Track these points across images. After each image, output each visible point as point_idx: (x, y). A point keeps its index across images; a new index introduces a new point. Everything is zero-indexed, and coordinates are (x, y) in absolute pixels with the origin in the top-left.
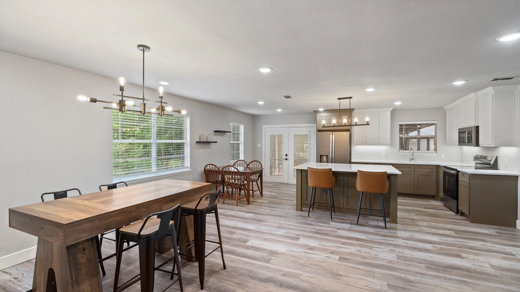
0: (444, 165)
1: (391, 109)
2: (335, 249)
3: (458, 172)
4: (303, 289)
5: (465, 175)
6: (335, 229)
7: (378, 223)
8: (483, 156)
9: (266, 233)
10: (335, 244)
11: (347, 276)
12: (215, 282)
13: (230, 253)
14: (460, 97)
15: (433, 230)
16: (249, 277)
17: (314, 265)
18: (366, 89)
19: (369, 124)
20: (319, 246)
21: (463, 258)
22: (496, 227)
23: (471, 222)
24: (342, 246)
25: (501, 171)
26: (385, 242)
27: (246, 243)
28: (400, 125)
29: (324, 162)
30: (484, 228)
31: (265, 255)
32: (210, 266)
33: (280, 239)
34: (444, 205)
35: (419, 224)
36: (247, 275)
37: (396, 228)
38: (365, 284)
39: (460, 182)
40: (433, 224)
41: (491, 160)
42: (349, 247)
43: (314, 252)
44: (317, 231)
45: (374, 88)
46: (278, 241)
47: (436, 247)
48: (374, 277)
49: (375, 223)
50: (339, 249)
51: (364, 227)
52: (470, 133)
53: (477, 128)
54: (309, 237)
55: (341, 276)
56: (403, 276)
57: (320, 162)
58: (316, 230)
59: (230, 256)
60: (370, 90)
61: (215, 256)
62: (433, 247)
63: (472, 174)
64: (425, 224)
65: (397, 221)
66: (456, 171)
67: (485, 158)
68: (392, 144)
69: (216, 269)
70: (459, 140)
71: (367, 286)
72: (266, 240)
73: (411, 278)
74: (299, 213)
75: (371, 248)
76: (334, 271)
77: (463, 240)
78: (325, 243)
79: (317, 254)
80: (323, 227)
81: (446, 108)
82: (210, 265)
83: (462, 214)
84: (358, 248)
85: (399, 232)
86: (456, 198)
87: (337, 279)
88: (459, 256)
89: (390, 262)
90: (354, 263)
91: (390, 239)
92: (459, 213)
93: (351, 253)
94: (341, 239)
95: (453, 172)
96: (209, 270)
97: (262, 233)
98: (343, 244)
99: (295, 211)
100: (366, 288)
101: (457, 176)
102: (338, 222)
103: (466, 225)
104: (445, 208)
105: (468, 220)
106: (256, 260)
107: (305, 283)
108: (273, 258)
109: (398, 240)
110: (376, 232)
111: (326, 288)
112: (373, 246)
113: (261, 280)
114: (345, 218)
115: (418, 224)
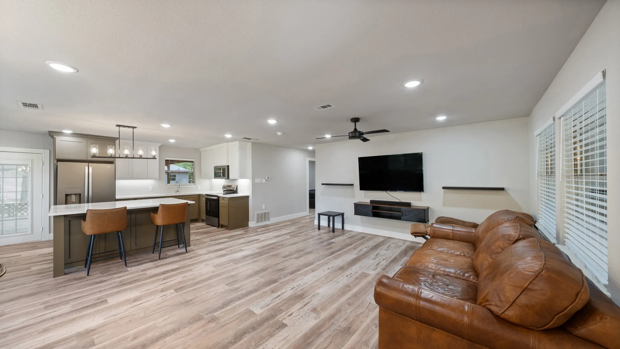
0: (206, 194)
1: (160, 144)
2: (162, 287)
3: (219, 197)
4: (172, 331)
5: (225, 199)
6: (139, 272)
7: (175, 252)
8: (228, 185)
9: (31, 325)
10: (157, 283)
11: (196, 297)
14: (216, 144)
15: (217, 242)
17: (159, 309)
18: (161, 124)
19: (156, 158)
20: (142, 293)
21: (243, 250)
22: (241, 229)
23: (230, 230)
24: (166, 281)
25: (240, 194)
26: (196, 262)
28: (166, 160)
29: (73, 203)
30: (238, 231)
31: (75, 342)
33: (74, 316)
34: (207, 224)
35: (205, 241)
37: (193, 250)
38: (214, 294)
39: (220, 205)
40: (213, 238)
41: (234, 188)
42: (173, 279)
43: (144, 301)
44: (121, 283)
45: (170, 125)
46: (74, 320)
47: (228, 251)
48: (214, 286)
49: (173, 252)
50: (165, 285)
51: (167, 259)
52: (224, 170)
53: (228, 166)
54: (117, 293)
55: (191, 300)
56: (228, 275)
57: (66, 204)
58: (119, 283)
60: (166, 126)
62: (226, 251)
63: (230, 198)
64: (207, 240)
65: (190, 244)
66: (217, 197)
67: (230, 186)
68: (160, 179)
70: (215, 174)
71: (216, 294)
72: (45, 331)
73: (233, 273)
74: (64, 278)
75: (191, 270)
76: (182, 301)
77: (235, 241)
78: (146, 288)
79: (149, 300)
80: (123, 277)
81: (200, 150)
83: (222, 226)
84: (181, 276)
85: (197, 251)
86: (217, 216)
87: (191, 304)
88: (242, 250)
89: (213, 272)
90: (190, 287)
91: (197, 258)
92: (220, 227)
93: (180, 282)
94: (157, 277)
95: (215, 198)
97: (23, 329)
98: (164, 279)
99: (53, 279)
100: (217, 295)
101: (218, 200)
102: (136, 266)
103: (229, 233)
104: (208, 226)
105: (228, 229)
107: (168, 326)
108: (95, 337)
109: (202, 256)
110: (181, 259)
111: (191, 315)
112: (191, 268)
114: (140, 259)
115: (203, 241)
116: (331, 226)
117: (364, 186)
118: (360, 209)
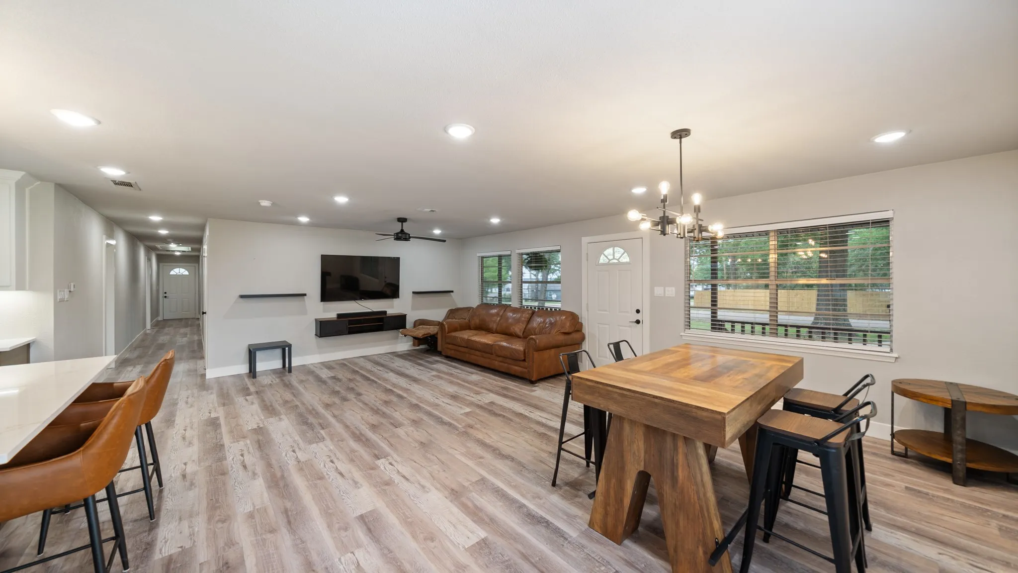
12: (571, 471)
13: (533, 516)
16: (525, 466)
27: (484, 541)
31: (472, 495)
32: (576, 496)
36: (526, 469)
59: (535, 510)
61: (565, 517)
69: (567, 488)
82: (577, 499)
96: (579, 490)
106: (496, 488)
113: (513, 460)
116: (287, 365)
117: (327, 295)
118: (325, 329)
